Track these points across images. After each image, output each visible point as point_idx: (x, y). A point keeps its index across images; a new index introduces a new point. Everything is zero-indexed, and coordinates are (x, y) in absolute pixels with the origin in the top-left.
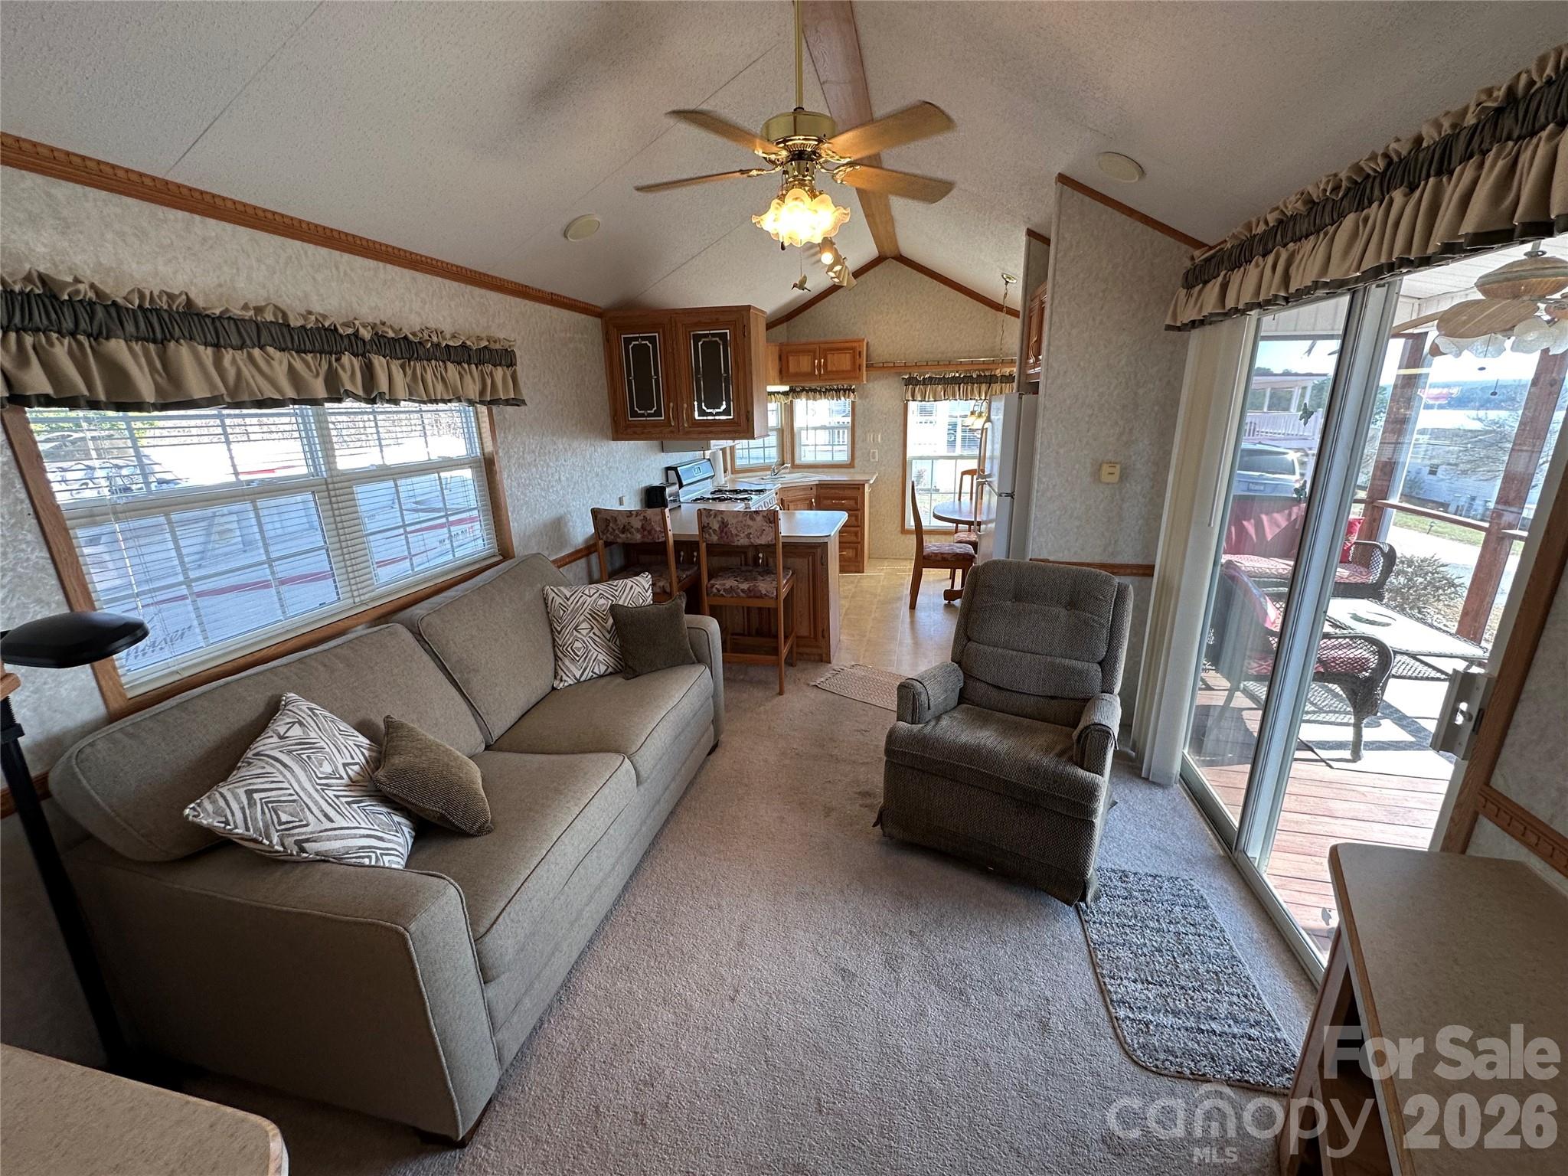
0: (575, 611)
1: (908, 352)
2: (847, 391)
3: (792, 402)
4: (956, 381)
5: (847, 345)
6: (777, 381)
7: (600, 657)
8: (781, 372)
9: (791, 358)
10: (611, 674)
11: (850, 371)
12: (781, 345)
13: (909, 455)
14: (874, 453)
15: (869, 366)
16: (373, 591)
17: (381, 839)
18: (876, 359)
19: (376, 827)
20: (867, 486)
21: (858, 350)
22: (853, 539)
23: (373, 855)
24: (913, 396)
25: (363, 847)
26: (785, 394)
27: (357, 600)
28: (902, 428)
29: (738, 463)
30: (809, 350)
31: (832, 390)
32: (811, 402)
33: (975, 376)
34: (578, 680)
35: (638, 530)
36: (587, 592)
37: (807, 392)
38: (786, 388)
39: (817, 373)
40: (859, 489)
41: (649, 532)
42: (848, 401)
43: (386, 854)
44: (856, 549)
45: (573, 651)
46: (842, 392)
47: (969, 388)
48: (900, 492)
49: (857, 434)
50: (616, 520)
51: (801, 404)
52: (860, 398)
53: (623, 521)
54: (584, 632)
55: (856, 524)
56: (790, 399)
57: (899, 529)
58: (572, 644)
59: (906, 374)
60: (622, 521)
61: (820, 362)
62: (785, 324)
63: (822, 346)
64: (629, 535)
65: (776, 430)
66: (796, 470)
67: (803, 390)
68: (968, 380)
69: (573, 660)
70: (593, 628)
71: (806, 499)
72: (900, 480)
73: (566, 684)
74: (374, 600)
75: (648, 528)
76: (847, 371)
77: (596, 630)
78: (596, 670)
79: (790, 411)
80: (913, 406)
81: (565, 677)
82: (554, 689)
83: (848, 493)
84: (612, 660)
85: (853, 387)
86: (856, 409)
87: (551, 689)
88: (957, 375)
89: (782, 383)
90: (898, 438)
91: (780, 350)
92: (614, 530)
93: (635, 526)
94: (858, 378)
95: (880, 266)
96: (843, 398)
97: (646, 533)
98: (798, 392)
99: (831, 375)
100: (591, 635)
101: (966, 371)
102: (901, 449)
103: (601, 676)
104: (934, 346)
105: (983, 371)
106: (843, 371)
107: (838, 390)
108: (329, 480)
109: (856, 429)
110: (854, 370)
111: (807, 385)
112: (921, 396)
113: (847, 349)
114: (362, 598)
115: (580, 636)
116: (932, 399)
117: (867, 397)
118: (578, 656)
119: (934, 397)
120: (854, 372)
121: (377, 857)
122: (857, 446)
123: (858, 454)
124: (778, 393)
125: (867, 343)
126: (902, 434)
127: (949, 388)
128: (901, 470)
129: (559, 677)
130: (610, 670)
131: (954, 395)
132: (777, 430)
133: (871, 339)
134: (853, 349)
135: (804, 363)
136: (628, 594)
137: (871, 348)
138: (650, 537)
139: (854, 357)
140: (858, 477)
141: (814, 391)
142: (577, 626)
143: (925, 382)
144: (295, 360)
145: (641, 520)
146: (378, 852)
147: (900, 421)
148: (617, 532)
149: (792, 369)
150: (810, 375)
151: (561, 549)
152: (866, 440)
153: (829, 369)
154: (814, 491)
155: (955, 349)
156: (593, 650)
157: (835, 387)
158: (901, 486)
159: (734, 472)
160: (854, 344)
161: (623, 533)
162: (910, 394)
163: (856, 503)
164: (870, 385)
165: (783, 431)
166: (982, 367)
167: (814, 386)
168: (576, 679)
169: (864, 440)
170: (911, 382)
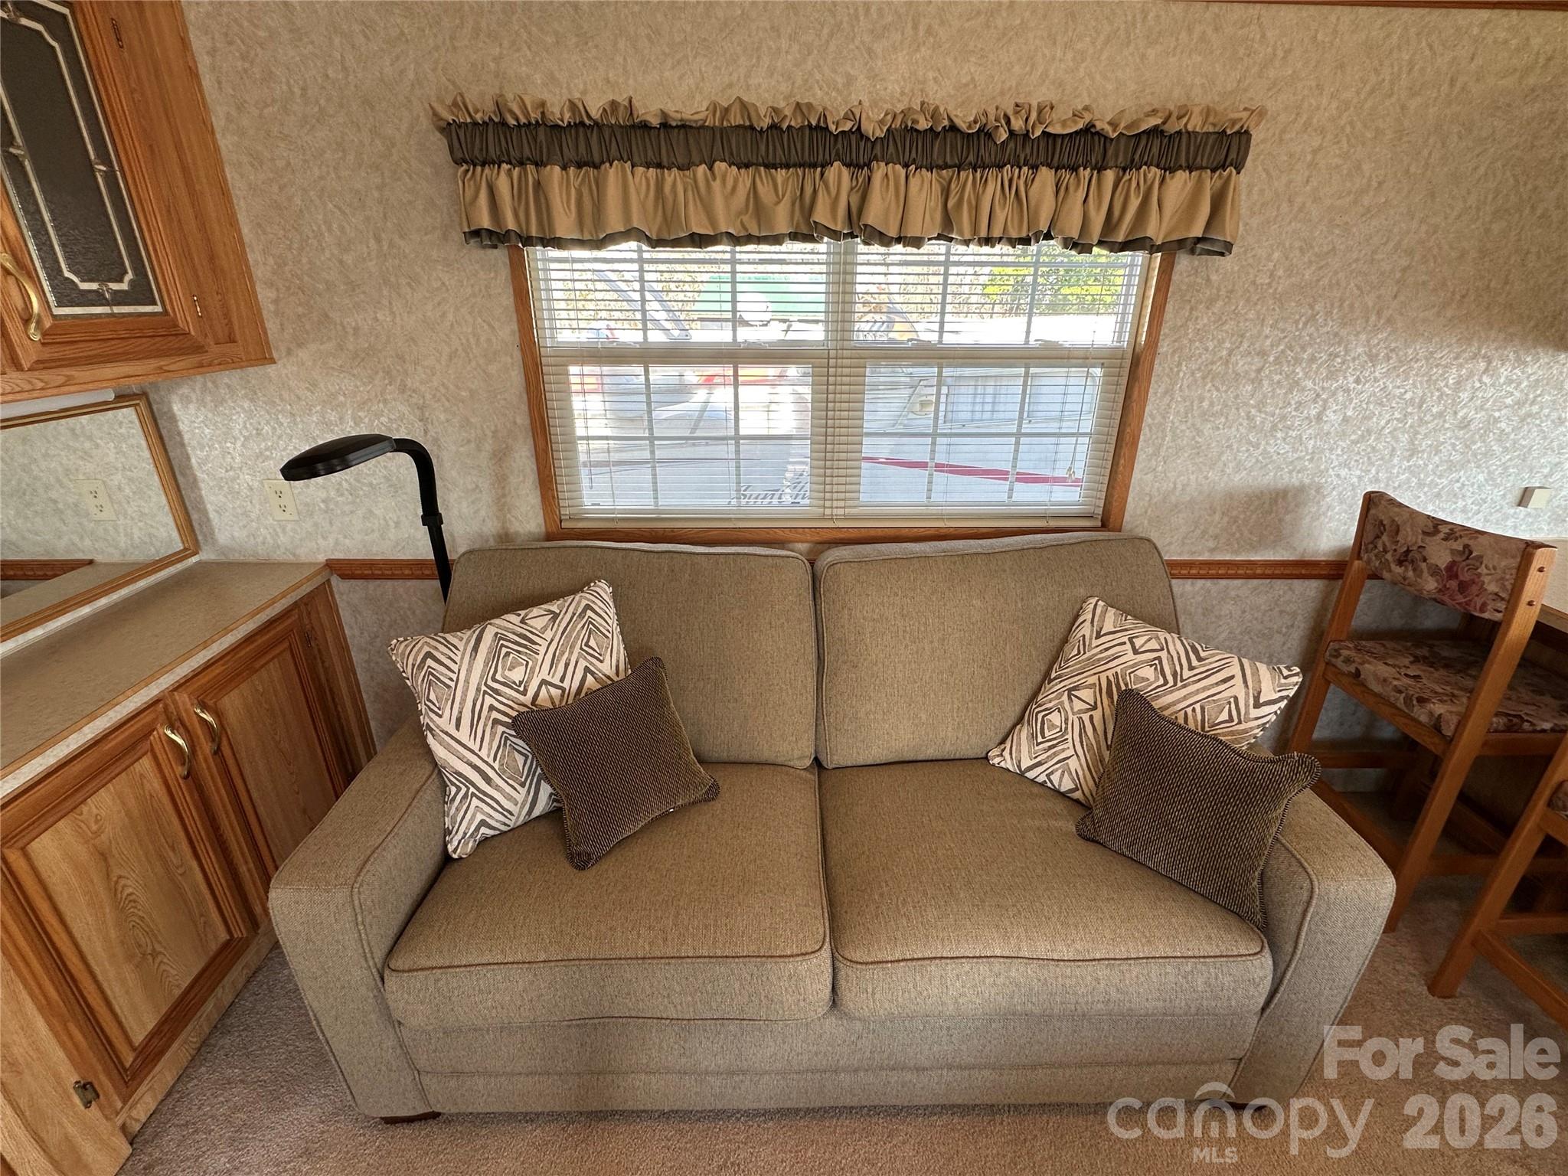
0: (1093, 662)
7: (1073, 764)
10: (1077, 801)
16: (855, 507)
17: (488, 780)
19: (496, 765)
23: (464, 789)
25: (460, 774)
27: (828, 512)
34: (1022, 774)
35: (1435, 571)
36: (1138, 642)
41: (1463, 587)
43: (478, 798)
45: (1043, 721)
50: (1397, 532)
53: (1411, 539)
54: (1078, 705)
58: (1050, 711)
60: (1409, 536)
64: (1410, 574)
69: (1033, 736)
70: (1095, 708)
73: (1003, 764)
74: (846, 519)
75: (1465, 576)
77: (1097, 714)
78: (1055, 778)
81: (1006, 753)
82: (986, 758)
84: (1091, 782)
87: (983, 755)
92: (1385, 551)
93: (1432, 561)
97: (1453, 584)
100: (1086, 717)
103: (1057, 792)
108: (833, 353)
114: (835, 511)
115: (1068, 708)
118: (1043, 737)
121: (467, 792)
129: (1002, 746)
130: (1077, 795)
136: (1205, 689)
138: (1460, 599)
142: (1075, 688)
144: (763, 184)
145: (1453, 552)
146: (472, 789)
148: (1389, 556)
151: (1253, 548)
156: (1070, 745)
161: (1400, 563)
168: (1019, 767)
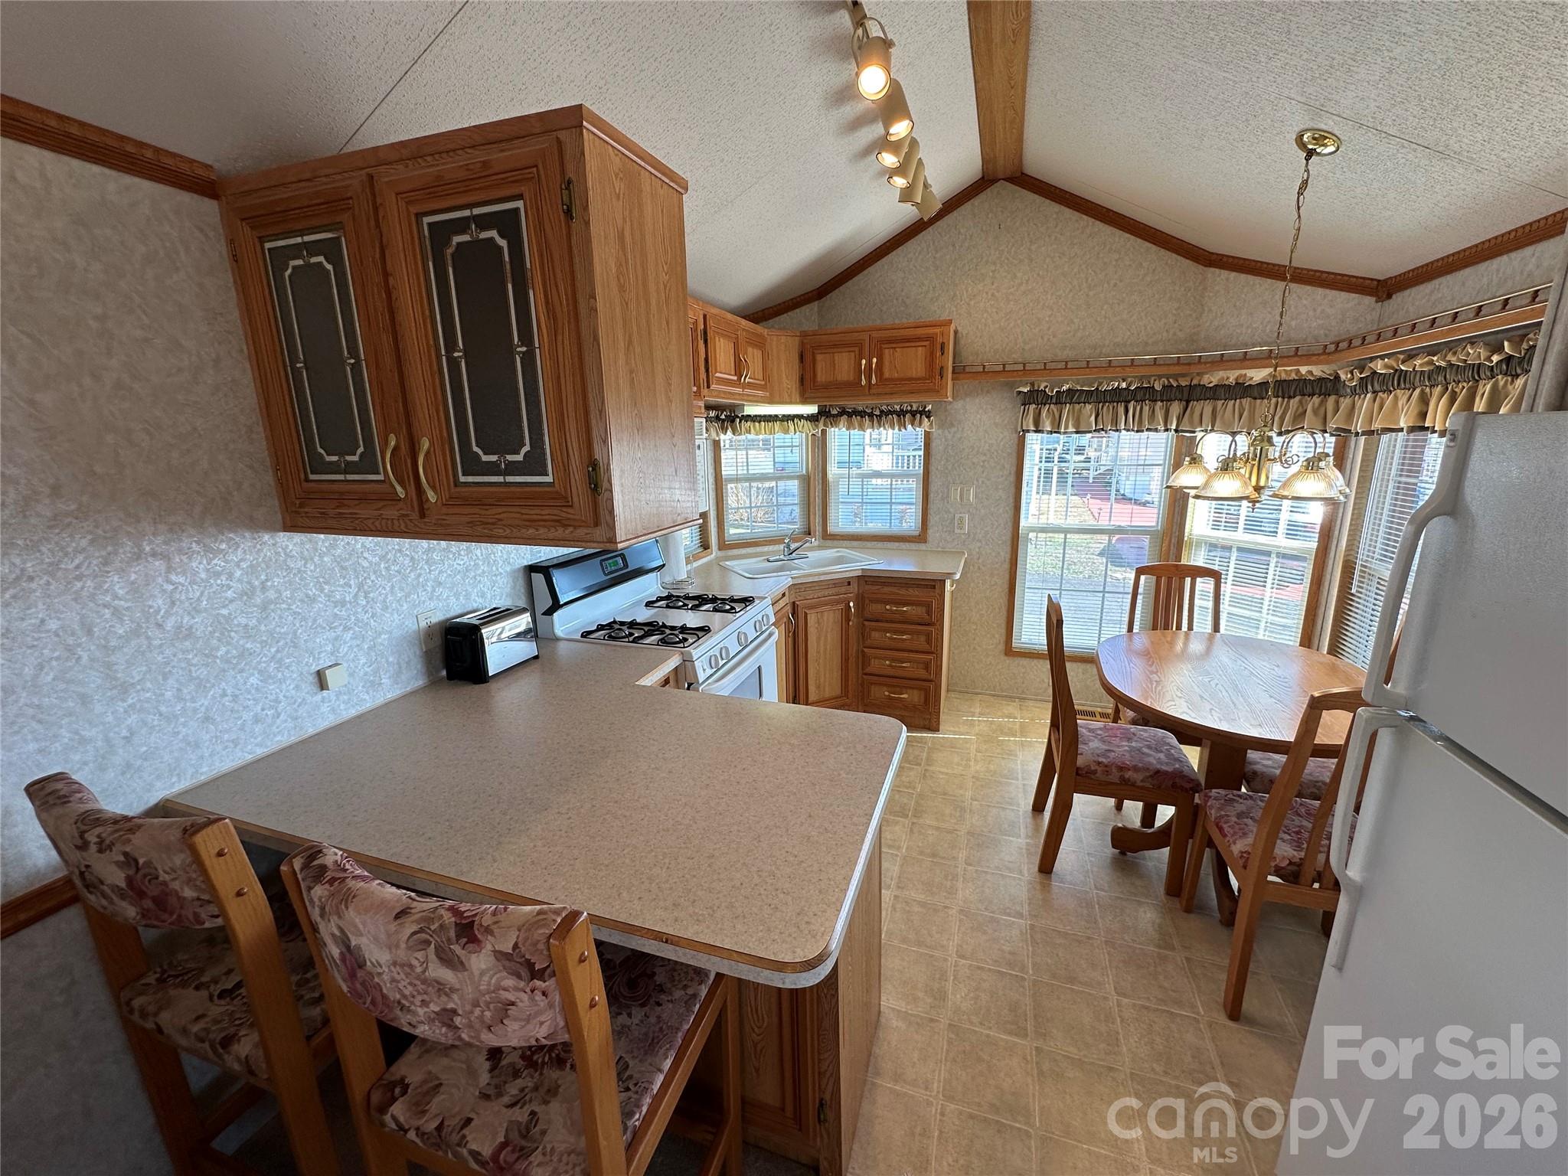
1: (1027, 347)
2: (918, 414)
3: (824, 432)
4: (1119, 397)
5: (920, 332)
6: (796, 396)
8: (802, 380)
9: (819, 357)
11: (925, 379)
12: (804, 335)
13: (1023, 523)
14: (961, 519)
15: (959, 371)
18: (969, 358)
20: (948, 583)
21: (940, 340)
22: (922, 673)
24: (1037, 422)
26: (812, 419)
28: (1012, 478)
29: (732, 532)
30: (853, 343)
31: (890, 413)
32: (855, 432)
33: (1158, 387)
37: (850, 415)
38: (812, 409)
39: (864, 382)
40: (934, 587)
42: (920, 431)
44: (927, 691)
46: (908, 416)
47: (1146, 409)
48: (1006, 586)
49: (933, 488)
51: (839, 436)
52: (941, 426)
55: (926, 647)
56: (821, 427)
57: (1002, 647)
59: (1025, 385)
61: (870, 363)
62: (816, 303)
63: (875, 334)
65: (798, 477)
66: (829, 543)
67: (843, 412)
68: (1145, 395)
71: (838, 602)
72: (1007, 566)
76: (919, 379)
79: (820, 446)
80: (1035, 443)
83: (914, 593)
85: (929, 407)
86: (934, 445)
88: (1124, 385)
89: (805, 400)
90: (1005, 495)
91: (802, 344)
94: (937, 391)
95: (982, 196)
96: (909, 427)
98: (834, 416)
99: (890, 385)
101: (1141, 379)
102: (1011, 513)
104: (1079, 334)
105: (1176, 377)
106: (910, 379)
107: (901, 414)
109: (933, 477)
110: (931, 377)
111: (850, 404)
112: (1052, 424)
113: (919, 339)
116: (1071, 429)
117: (952, 425)
119: (1077, 424)
120: (931, 380)
122: (933, 507)
123: (933, 519)
124: (800, 417)
125: (956, 332)
126: (1013, 490)
127: (1107, 411)
128: (1009, 549)
131: (1115, 422)
132: (800, 477)
133: (961, 324)
134: (931, 339)
135: (842, 366)
137: (962, 342)
139: (932, 354)
140: (934, 566)
141: (862, 414)
143: (1060, 399)
147: (1010, 467)
149: (821, 377)
150: (852, 387)
152: (948, 497)
153: (887, 375)
154: (854, 587)
155: (1119, 339)
157: (897, 408)
158: (1007, 576)
159: (723, 546)
160: (931, 331)
162: (1031, 420)
163: (929, 612)
164: (959, 405)
165: (809, 478)
166: (1177, 370)
167: (860, 404)
169: (946, 498)
170: (1035, 398)
